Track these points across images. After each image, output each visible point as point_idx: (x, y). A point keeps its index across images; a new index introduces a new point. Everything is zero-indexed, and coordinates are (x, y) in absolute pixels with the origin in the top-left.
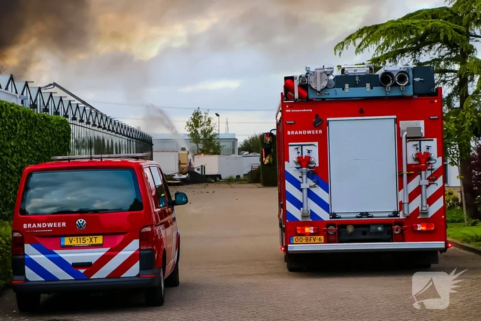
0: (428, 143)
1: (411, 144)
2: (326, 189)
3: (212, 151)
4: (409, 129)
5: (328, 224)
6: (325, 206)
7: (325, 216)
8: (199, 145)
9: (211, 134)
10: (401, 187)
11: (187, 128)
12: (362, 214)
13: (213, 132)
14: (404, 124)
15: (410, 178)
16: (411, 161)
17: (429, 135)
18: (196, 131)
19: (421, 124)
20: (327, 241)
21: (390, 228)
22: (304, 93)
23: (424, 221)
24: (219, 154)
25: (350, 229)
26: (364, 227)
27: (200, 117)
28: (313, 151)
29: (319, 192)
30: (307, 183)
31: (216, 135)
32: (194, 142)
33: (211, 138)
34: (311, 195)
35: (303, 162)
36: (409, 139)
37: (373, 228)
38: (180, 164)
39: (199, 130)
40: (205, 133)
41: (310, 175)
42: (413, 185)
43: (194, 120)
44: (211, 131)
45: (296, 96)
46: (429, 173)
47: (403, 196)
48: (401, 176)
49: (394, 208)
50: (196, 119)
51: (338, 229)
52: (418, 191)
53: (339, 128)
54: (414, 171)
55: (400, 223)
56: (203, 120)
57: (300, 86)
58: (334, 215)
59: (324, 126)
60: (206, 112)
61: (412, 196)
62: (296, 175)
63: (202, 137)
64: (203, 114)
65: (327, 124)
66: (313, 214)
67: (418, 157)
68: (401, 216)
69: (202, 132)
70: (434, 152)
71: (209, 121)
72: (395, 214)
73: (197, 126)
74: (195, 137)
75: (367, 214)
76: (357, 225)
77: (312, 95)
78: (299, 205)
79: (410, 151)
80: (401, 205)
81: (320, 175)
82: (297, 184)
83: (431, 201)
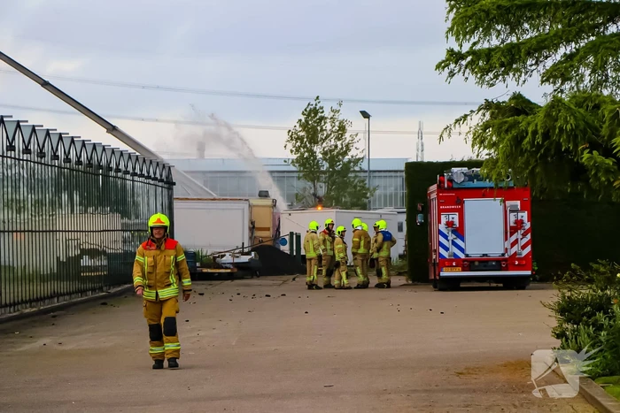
0: (522, 214)
1: (512, 214)
2: (463, 240)
3: (348, 199)
4: (511, 206)
5: (464, 260)
6: (462, 250)
7: (462, 256)
8: (318, 185)
9: (347, 158)
10: (506, 239)
11: (290, 146)
12: (484, 255)
13: (350, 154)
14: (509, 203)
15: (512, 234)
16: (512, 224)
17: (523, 209)
18: (312, 153)
19: (518, 203)
20: (463, 270)
21: (500, 263)
22: (450, 184)
23: (519, 259)
24: (364, 207)
25: (477, 263)
26: (484, 262)
27: (322, 118)
28: (455, 217)
29: (459, 242)
30: (451, 237)
31: (357, 161)
32: (305, 177)
33: (347, 167)
34: (454, 243)
35: (449, 224)
36: (511, 211)
37: (490, 263)
38: (253, 228)
39: (318, 149)
40: (332, 157)
41: (453, 232)
42: (513, 238)
43: (304, 126)
44: (345, 153)
45: (446, 186)
46: (523, 231)
47: (508, 245)
48: (506, 233)
49: (502, 252)
50: (312, 125)
51: (469, 264)
52: (516, 242)
53: (471, 204)
54: (514, 230)
55: (506, 260)
56: (328, 126)
57: (448, 180)
58: (467, 255)
59: (462, 203)
60: (336, 107)
61: (513, 245)
62: (445, 232)
63: (326, 166)
64: (327, 113)
65: (464, 202)
66: (455, 255)
67: (516, 222)
68: (506, 256)
69: (325, 153)
70: (525, 219)
71: (342, 128)
72: (503, 255)
73: (313, 140)
74: (307, 166)
75: (486, 255)
76: (481, 261)
77: (455, 186)
78: (447, 249)
79: (512, 218)
80: (506, 249)
81: (459, 232)
82: (446, 237)
83: (523, 247)
